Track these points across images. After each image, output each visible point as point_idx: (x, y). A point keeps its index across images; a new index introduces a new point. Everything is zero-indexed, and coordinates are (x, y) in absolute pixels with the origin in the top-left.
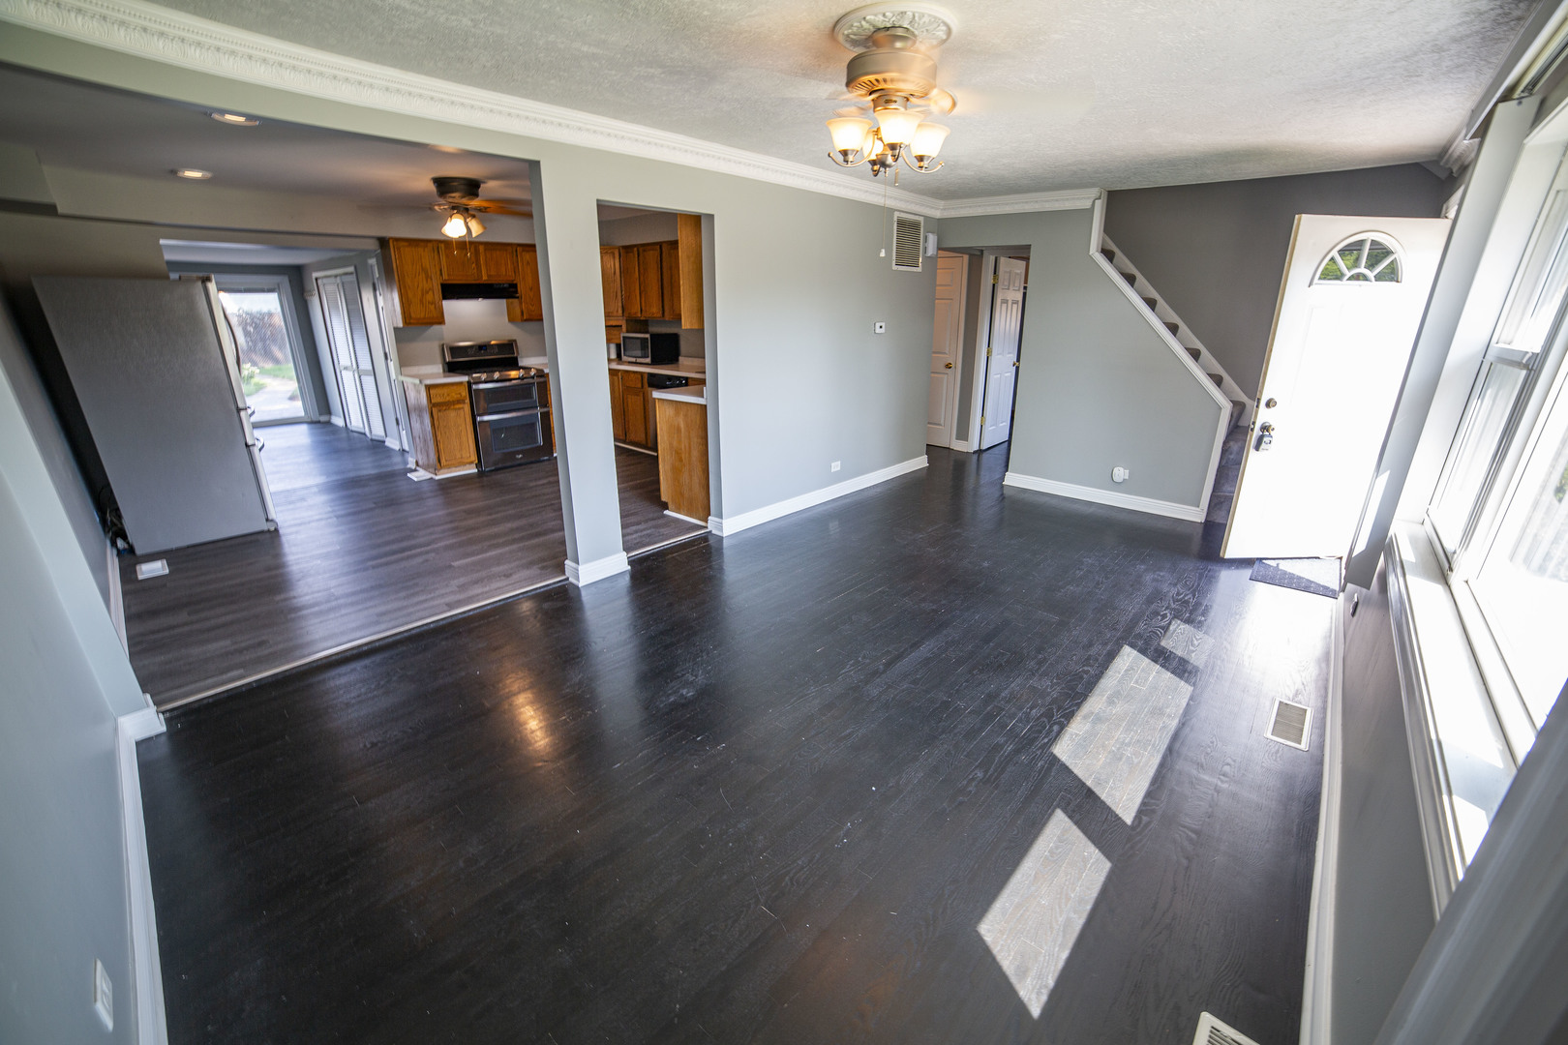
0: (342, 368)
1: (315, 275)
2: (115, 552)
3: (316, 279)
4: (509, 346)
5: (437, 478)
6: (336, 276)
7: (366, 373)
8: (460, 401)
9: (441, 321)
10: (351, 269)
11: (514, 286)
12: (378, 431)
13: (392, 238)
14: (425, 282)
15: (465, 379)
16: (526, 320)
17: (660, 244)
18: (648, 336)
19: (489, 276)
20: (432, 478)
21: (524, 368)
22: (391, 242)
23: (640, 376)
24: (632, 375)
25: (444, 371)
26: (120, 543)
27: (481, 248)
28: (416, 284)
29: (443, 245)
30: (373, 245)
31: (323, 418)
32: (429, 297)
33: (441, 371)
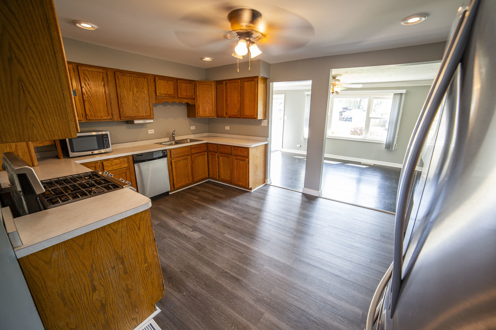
18: (108, 132)
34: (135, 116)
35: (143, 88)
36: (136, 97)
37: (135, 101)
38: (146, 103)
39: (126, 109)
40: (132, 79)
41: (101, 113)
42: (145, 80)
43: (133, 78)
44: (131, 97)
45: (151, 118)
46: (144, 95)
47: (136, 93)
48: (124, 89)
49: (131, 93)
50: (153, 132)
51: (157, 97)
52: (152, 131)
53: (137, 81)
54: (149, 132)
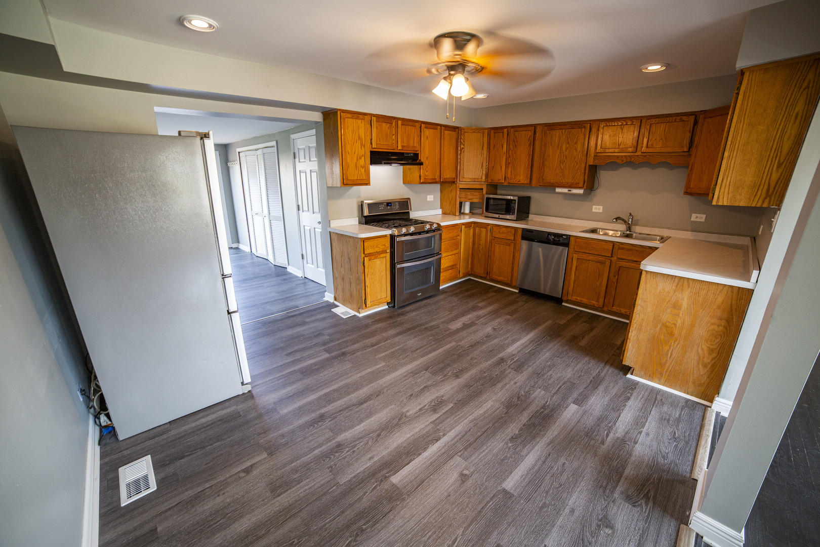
0: (254, 214)
1: (238, 150)
2: (98, 428)
3: (239, 153)
4: (405, 204)
5: (360, 315)
6: (257, 150)
7: (277, 219)
8: (384, 252)
9: (366, 182)
10: (274, 143)
11: (416, 155)
12: (281, 261)
13: (340, 110)
14: (360, 149)
15: (388, 232)
16: (421, 183)
17: (535, 126)
18: (516, 198)
19: (403, 146)
20: (355, 315)
21: (416, 222)
22: (339, 113)
23: (513, 230)
24: (505, 229)
25: (360, 223)
26: (103, 419)
27: (400, 122)
28: (354, 151)
29: (375, 118)
30: (317, 117)
31: (234, 246)
32: (362, 162)
33: (357, 223)
34: (556, 183)
35: (576, 143)
36: (563, 156)
37: (561, 162)
38: (576, 164)
39: (548, 173)
40: (562, 133)
41: (520, 177)
42: (582, 130)
43: (564, 130)
44: (557, 157)
45: (578, 186)
46: (575, 153)
47: (564, 151)
48: (551, 147)
49: (558, 152)
50: (601, 211)
51: (598, 154)
52: (596, 209)
53: (569, 134)
54: (593, 208)
